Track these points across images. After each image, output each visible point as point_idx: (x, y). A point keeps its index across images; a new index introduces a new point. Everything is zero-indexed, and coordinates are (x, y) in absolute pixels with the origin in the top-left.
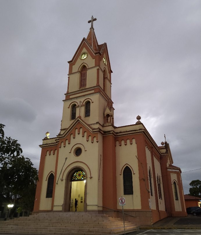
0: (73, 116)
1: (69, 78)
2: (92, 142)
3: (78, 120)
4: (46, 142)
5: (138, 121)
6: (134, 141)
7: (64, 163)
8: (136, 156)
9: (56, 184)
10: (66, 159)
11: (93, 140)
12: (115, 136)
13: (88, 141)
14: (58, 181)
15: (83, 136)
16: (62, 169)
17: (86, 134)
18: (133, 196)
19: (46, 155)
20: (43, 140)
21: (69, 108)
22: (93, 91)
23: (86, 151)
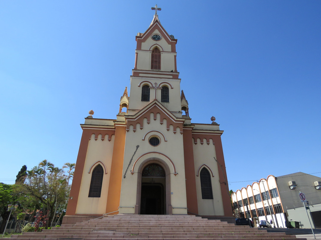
1: (137, 53)
2: (174, 133)
4: (90, 122)
5: (212, 122)
6: (211, 141)
7: (135, 152)
8: (214, 157)
9: (123, 178)
10: (138, 147)
11: (175, 130)
13: (168, 130)
15: (161, 124)
16: (132, 159)
18: (213, 201)
19: (90, 139)
20: (85, 118)
21: (139, 86)
22: (171, 77)
23: (167, 141)
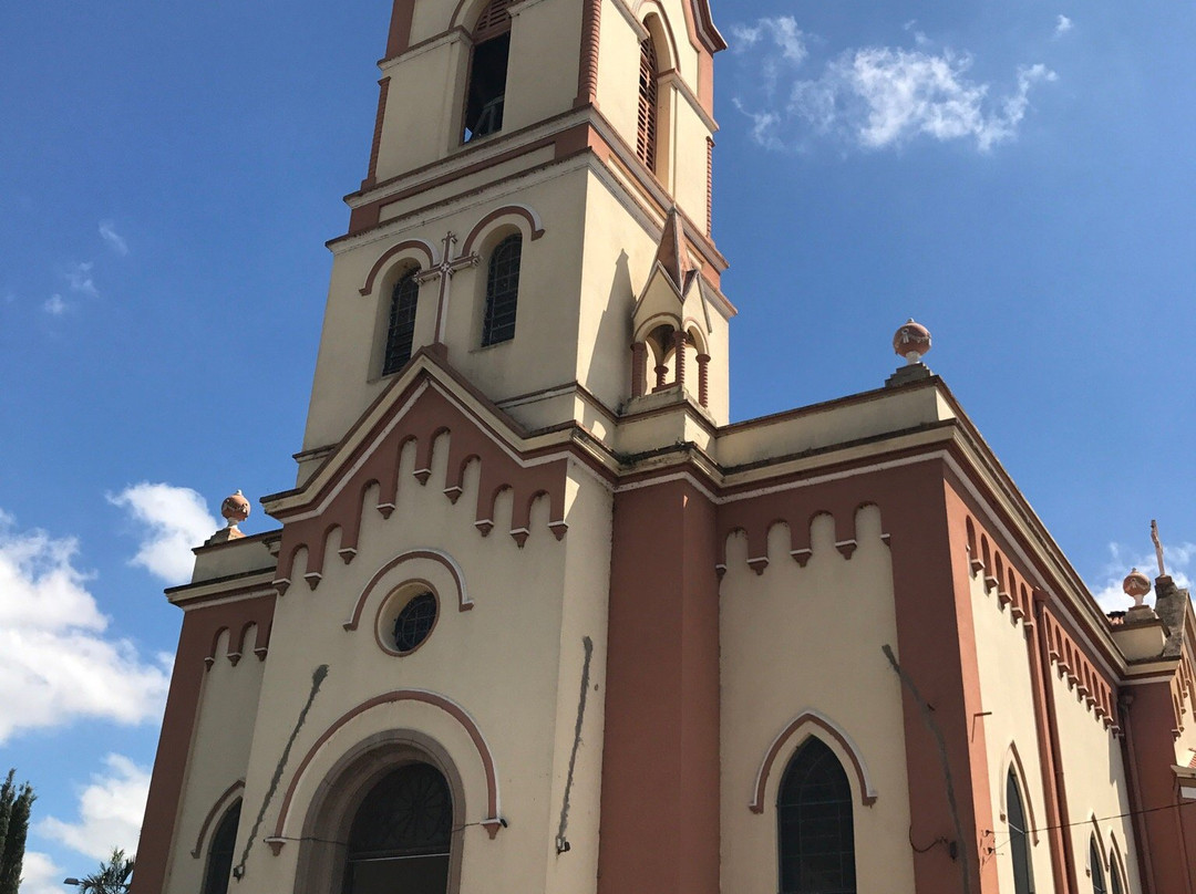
0: (396, 349)
2: (521, 539)
3: (423, 374)
6: (869, 524)
7: (304, 713)
8: (887, 649)
9: (232, 879)
11: (522, 518)
12: (719, 491)
13: (485, 530)
14: (246, 855)
15: (454, 497)
16: (285, 759)
17: (473, 474)
19: (210, 664)
21: (365, 292)
22: (547, 154)
23: (469, 607)
